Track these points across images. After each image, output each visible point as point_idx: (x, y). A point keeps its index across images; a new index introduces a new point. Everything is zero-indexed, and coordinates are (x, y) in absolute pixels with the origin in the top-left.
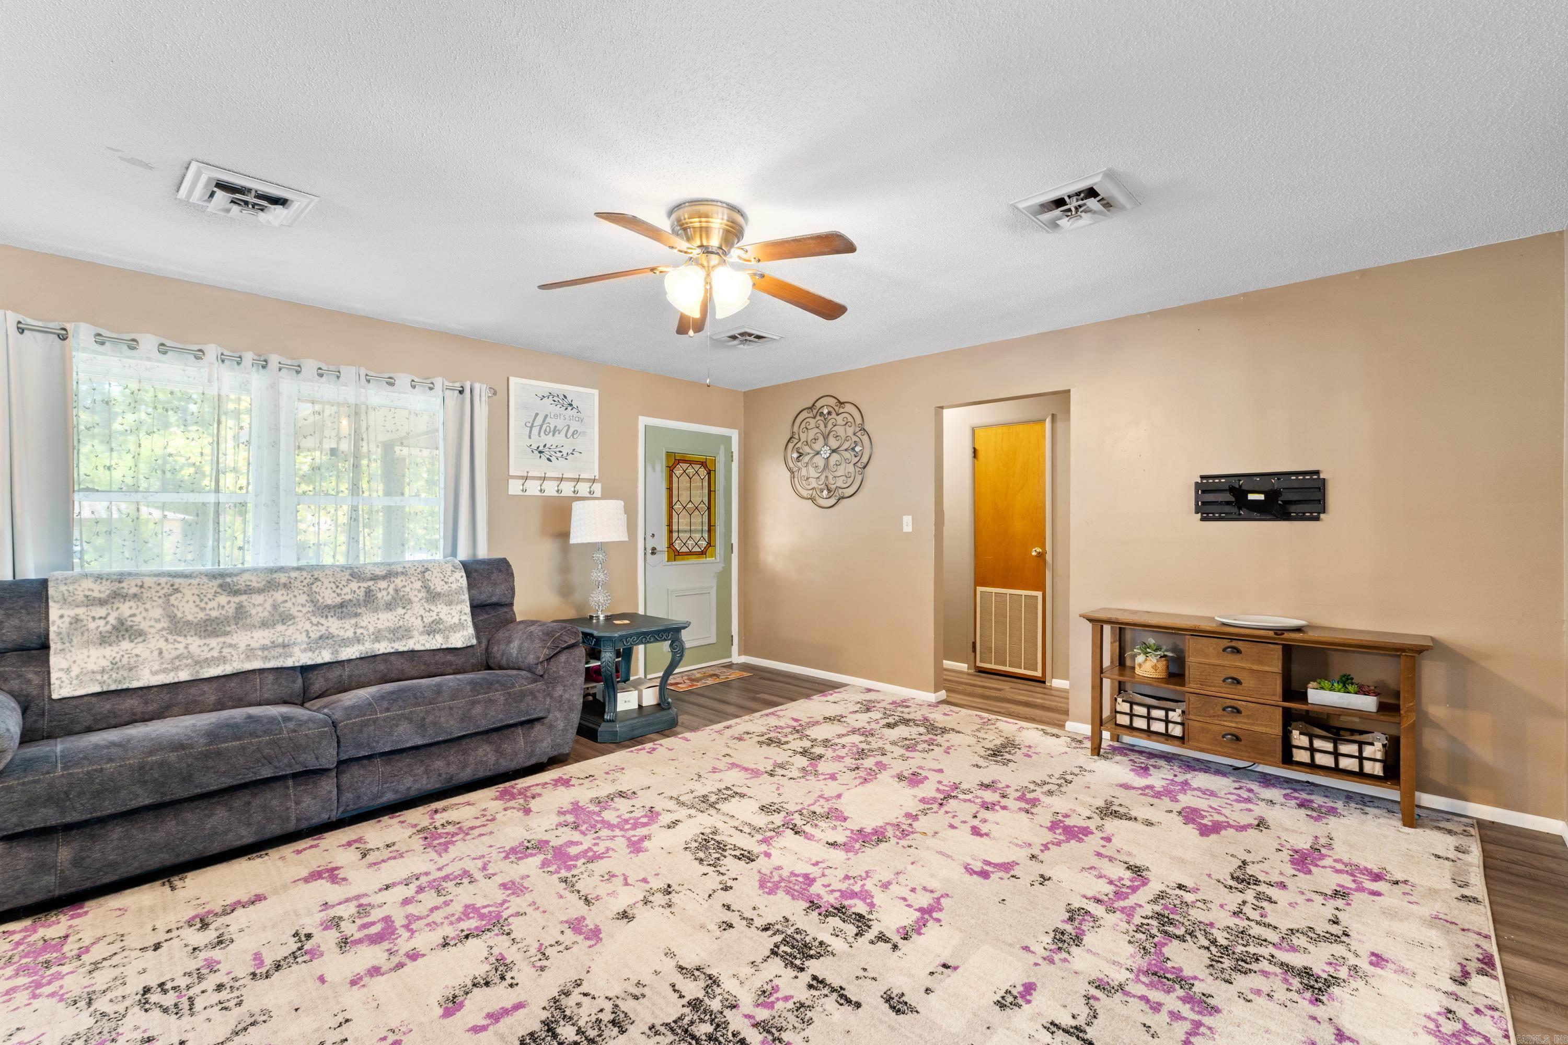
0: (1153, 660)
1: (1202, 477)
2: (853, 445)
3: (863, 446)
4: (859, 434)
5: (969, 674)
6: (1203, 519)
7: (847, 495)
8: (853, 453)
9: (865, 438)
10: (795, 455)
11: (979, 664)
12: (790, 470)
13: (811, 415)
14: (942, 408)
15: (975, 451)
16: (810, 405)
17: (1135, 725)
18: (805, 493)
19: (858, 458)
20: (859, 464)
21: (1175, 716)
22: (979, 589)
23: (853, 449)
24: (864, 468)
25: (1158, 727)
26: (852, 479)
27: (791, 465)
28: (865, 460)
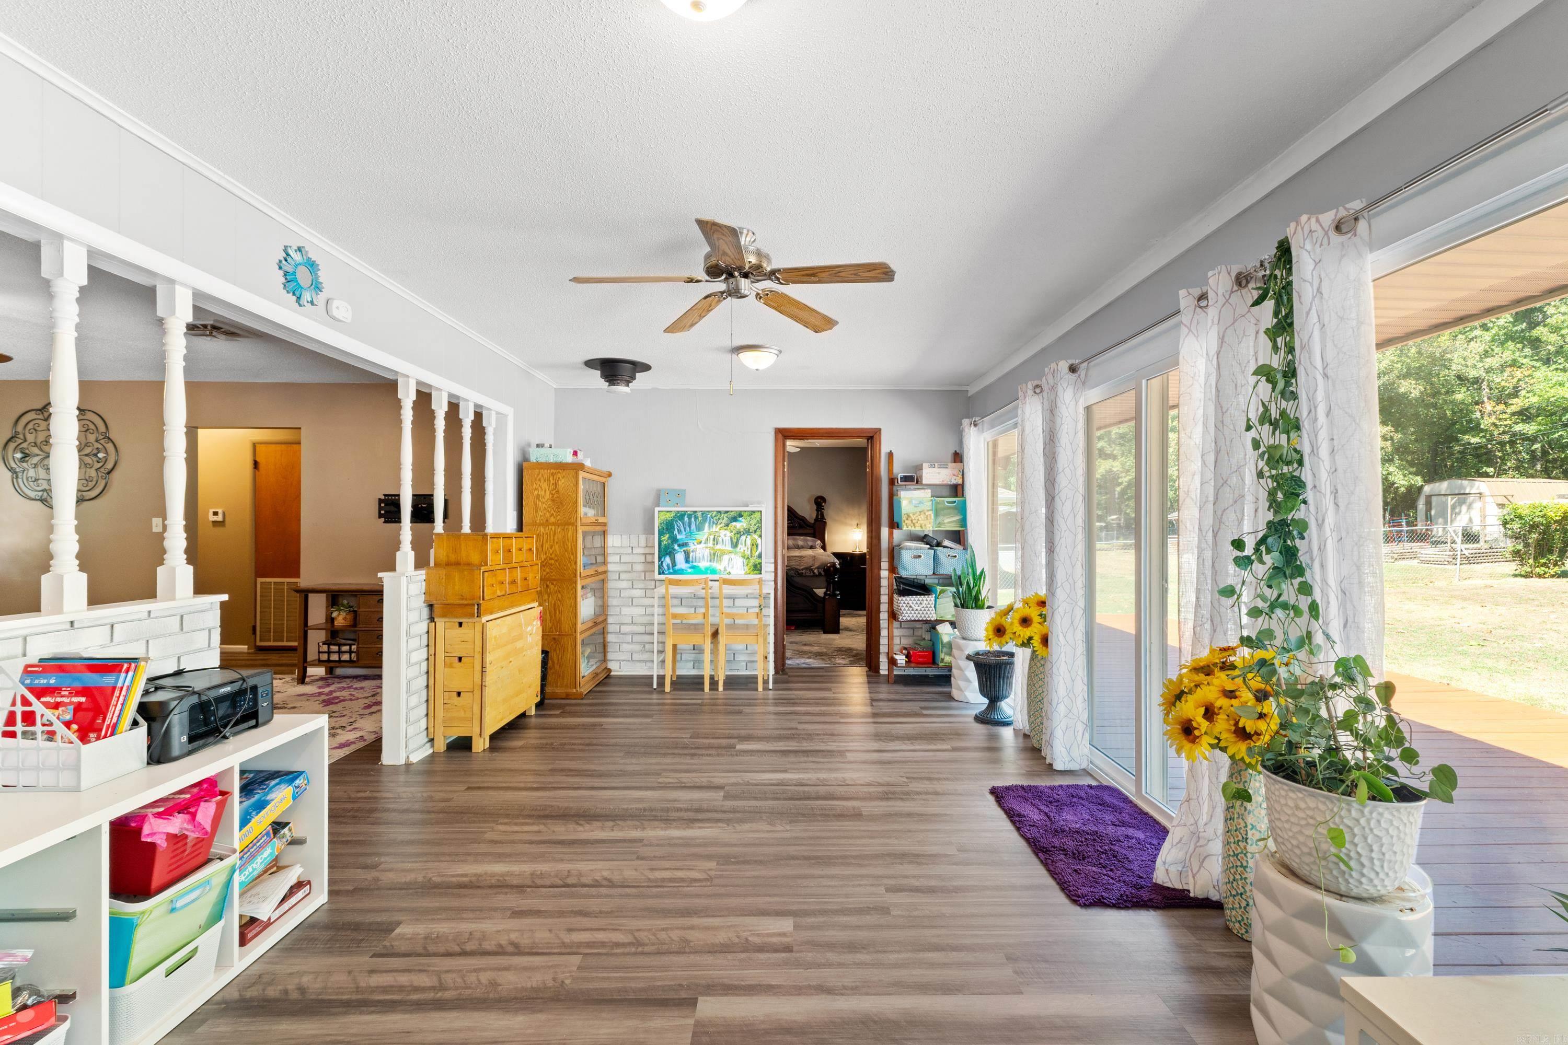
0: (343, 614)
1: (385, 495)
2: (95, 451)
3: (107, 453)
4: (102, 442)
5: (248, 653)
6: (385, 522)
7: (88, 498)
8: (95, 459)
9: (110, 446)
10: (19, 455)
11: (259, 643)
12: (11, 470)
13: (41, 417)
14: (197, 428)
15: (256, 464)
16: (39, 407)
17: (332, 658)
18: (32, 494)
19: (100, 464)
20: (102, 470)
21: (354, 648)
22: (260, 580)
23: (96, 455)
24: (109, 473)
25: (346, 657)
26: (94, 483)
27: (13, 465)
28: (109, 466)
